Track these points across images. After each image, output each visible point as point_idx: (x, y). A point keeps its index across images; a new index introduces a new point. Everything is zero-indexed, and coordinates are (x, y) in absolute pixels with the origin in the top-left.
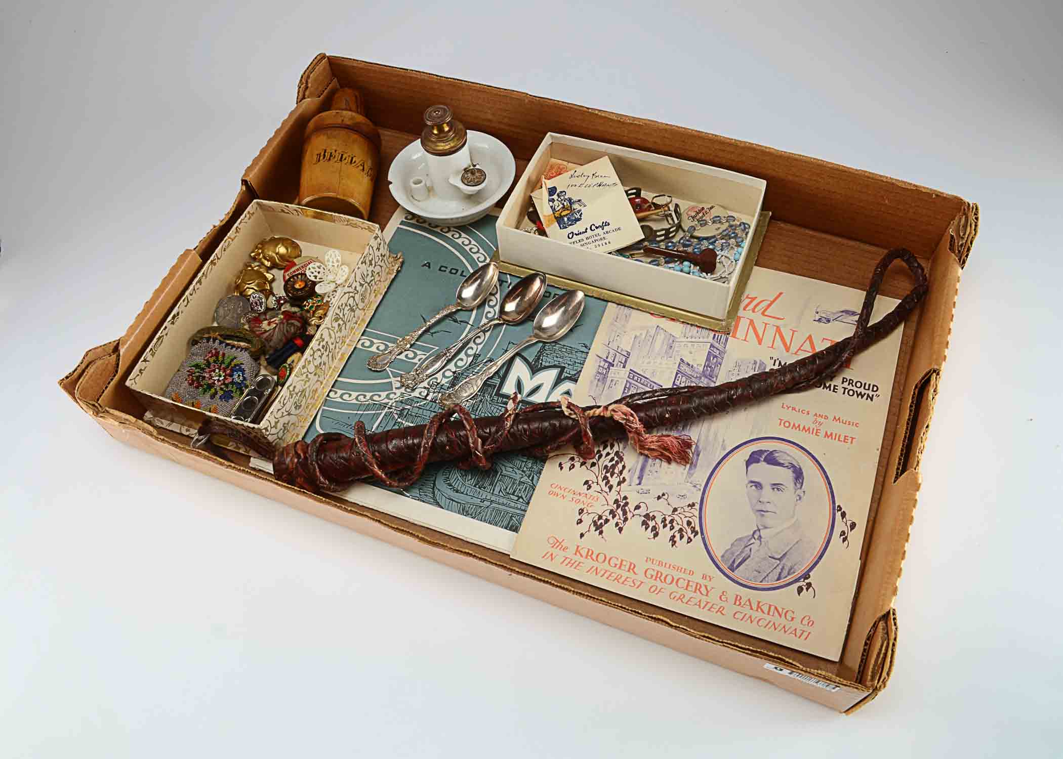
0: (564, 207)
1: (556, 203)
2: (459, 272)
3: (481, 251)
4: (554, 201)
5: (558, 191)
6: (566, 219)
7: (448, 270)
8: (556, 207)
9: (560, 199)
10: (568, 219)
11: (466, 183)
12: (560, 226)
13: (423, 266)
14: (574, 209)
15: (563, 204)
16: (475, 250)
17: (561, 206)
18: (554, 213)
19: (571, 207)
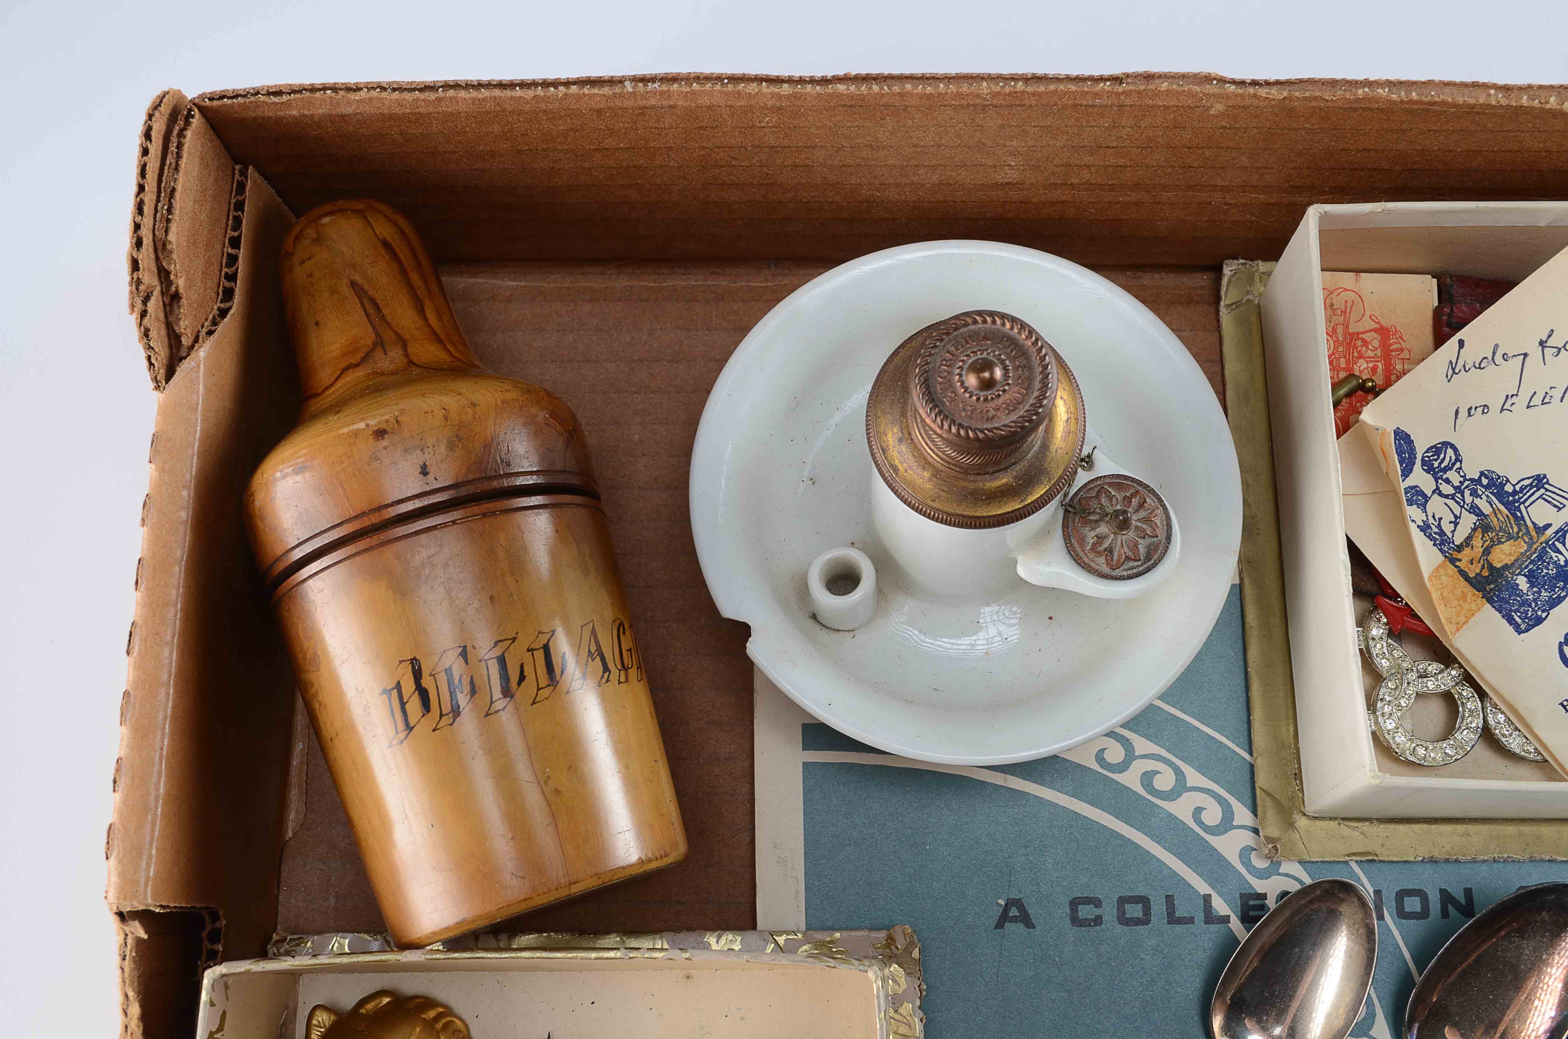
0: (1483, 526)
1: (1436, 505)
2: (1158, 907)
3: (1194, 777)
4: (1426, 498)
5: (1421, 448)
6: (1522, 583)
7: (1109, 912)
8: (1447, 528)
9: (1447, 489)
10: (1531, 577)
11: (1105, 569)
12: (1510, 620)
13: (1000, 925)
14: (1541, 530)
15: (1474, 510)
16: (1165, 781)
17: (1468, 521)
18: (1453, 561)
19: (1520, 520)
